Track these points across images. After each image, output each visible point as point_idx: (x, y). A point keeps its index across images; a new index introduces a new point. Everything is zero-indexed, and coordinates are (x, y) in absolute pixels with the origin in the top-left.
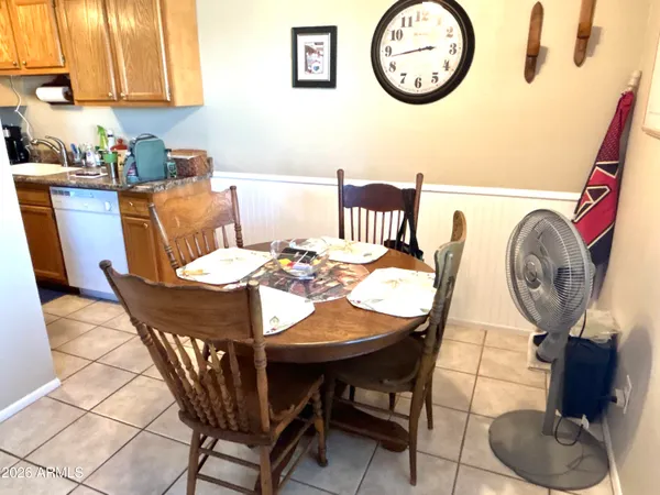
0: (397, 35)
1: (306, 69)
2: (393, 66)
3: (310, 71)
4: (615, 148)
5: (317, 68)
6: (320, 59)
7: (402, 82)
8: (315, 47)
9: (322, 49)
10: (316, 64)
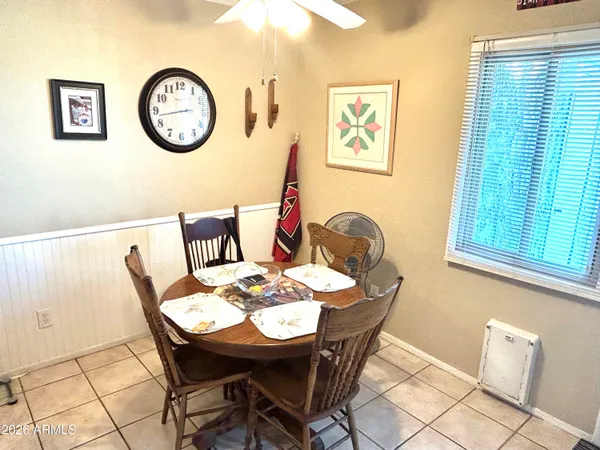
0: (162, 99)
1: (72, 121)
2: (161, 123)
3: (78, 124)
4: (291, 174)
5: (86, 121)
6: (89, 113)
7: (170, 135)
8: (82, 101)
9: (90, 104)
10: (84, 117)
